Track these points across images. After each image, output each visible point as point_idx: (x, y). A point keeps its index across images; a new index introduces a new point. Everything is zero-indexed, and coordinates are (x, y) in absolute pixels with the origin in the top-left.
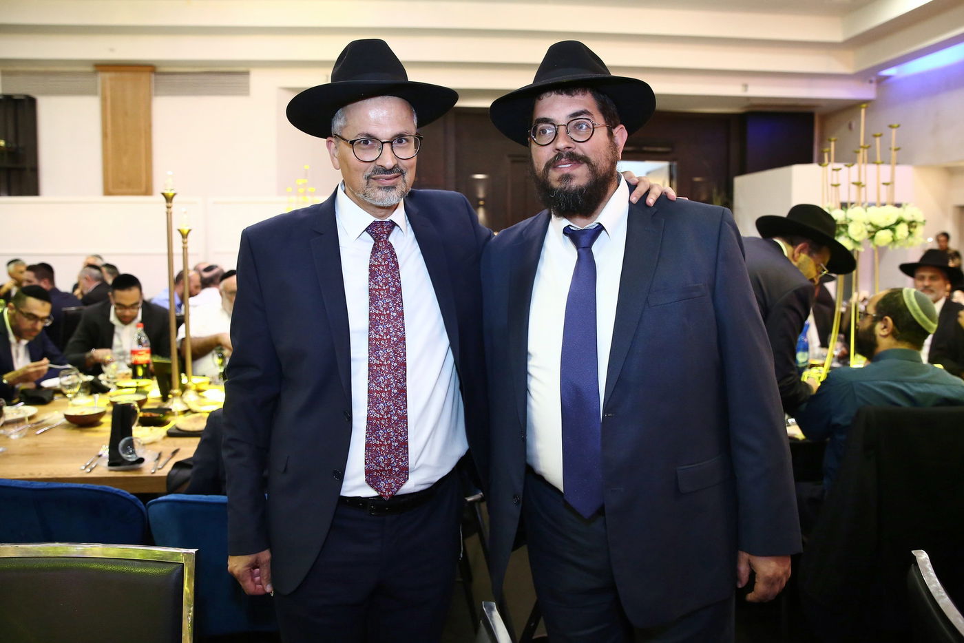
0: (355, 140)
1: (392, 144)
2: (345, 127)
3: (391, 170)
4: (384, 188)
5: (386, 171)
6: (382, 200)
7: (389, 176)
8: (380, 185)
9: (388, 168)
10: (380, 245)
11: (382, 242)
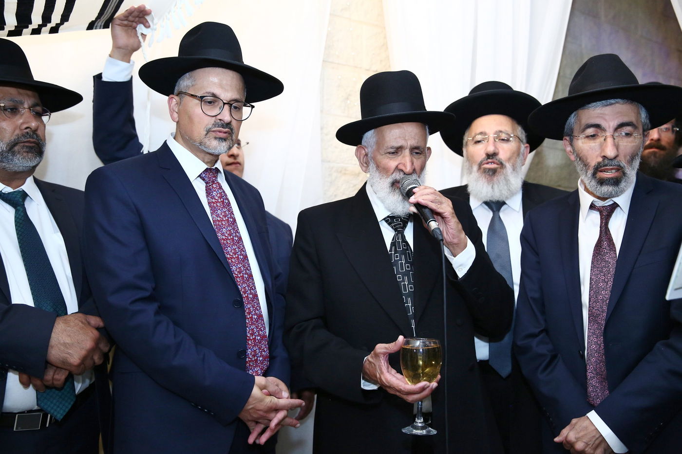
4: (219, 139)
8: (217, 137)
10: (214, 186)
11: (216, 184)
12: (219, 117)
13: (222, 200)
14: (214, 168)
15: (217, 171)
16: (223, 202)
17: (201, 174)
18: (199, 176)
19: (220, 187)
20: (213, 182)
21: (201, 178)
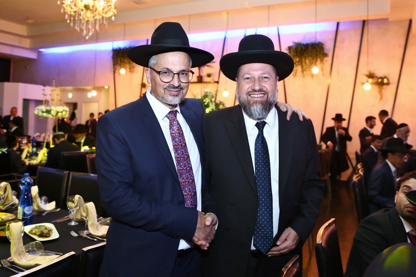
0: (161, 71)
1: (179, 75)
2: (157, 64)
3: (177, 87)
4: (173, 95)
5: (174, 87)
6: (171, 101)
7: (176, 90)
8: (171, 94)
9: (176, 86)
10: (175, 122)
11: (176, 121)
12: (171, 83)
13: (179, 131)
14: (174, 110)
15: (177, 111)
16: (179, 133)
17: (167, 115)
18: (166, 116)
19: (178, 123)
20: (174, 120)
21: (167, 117)
